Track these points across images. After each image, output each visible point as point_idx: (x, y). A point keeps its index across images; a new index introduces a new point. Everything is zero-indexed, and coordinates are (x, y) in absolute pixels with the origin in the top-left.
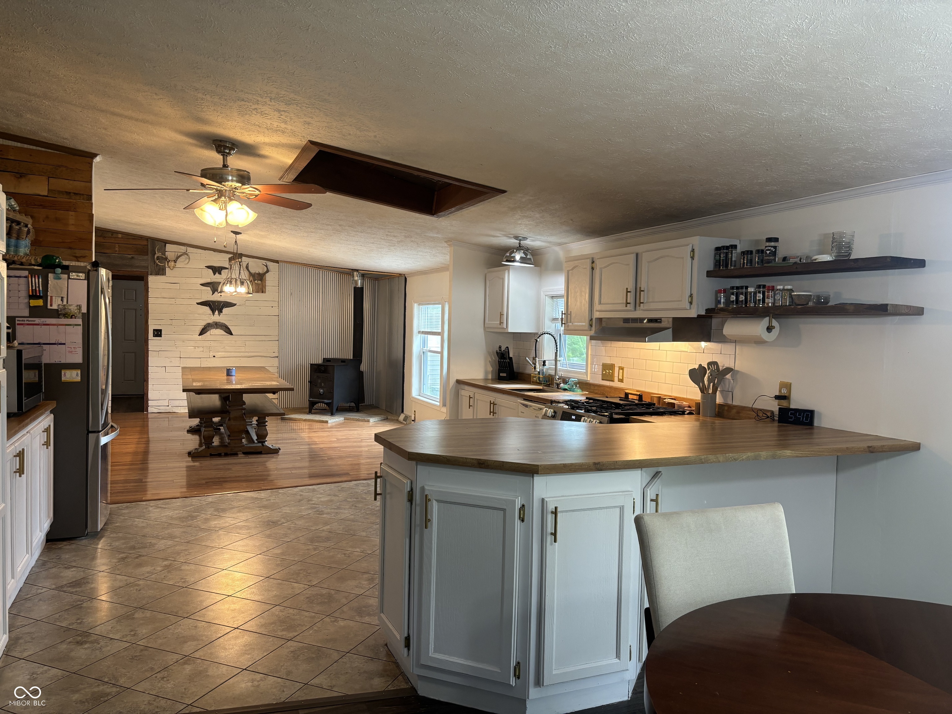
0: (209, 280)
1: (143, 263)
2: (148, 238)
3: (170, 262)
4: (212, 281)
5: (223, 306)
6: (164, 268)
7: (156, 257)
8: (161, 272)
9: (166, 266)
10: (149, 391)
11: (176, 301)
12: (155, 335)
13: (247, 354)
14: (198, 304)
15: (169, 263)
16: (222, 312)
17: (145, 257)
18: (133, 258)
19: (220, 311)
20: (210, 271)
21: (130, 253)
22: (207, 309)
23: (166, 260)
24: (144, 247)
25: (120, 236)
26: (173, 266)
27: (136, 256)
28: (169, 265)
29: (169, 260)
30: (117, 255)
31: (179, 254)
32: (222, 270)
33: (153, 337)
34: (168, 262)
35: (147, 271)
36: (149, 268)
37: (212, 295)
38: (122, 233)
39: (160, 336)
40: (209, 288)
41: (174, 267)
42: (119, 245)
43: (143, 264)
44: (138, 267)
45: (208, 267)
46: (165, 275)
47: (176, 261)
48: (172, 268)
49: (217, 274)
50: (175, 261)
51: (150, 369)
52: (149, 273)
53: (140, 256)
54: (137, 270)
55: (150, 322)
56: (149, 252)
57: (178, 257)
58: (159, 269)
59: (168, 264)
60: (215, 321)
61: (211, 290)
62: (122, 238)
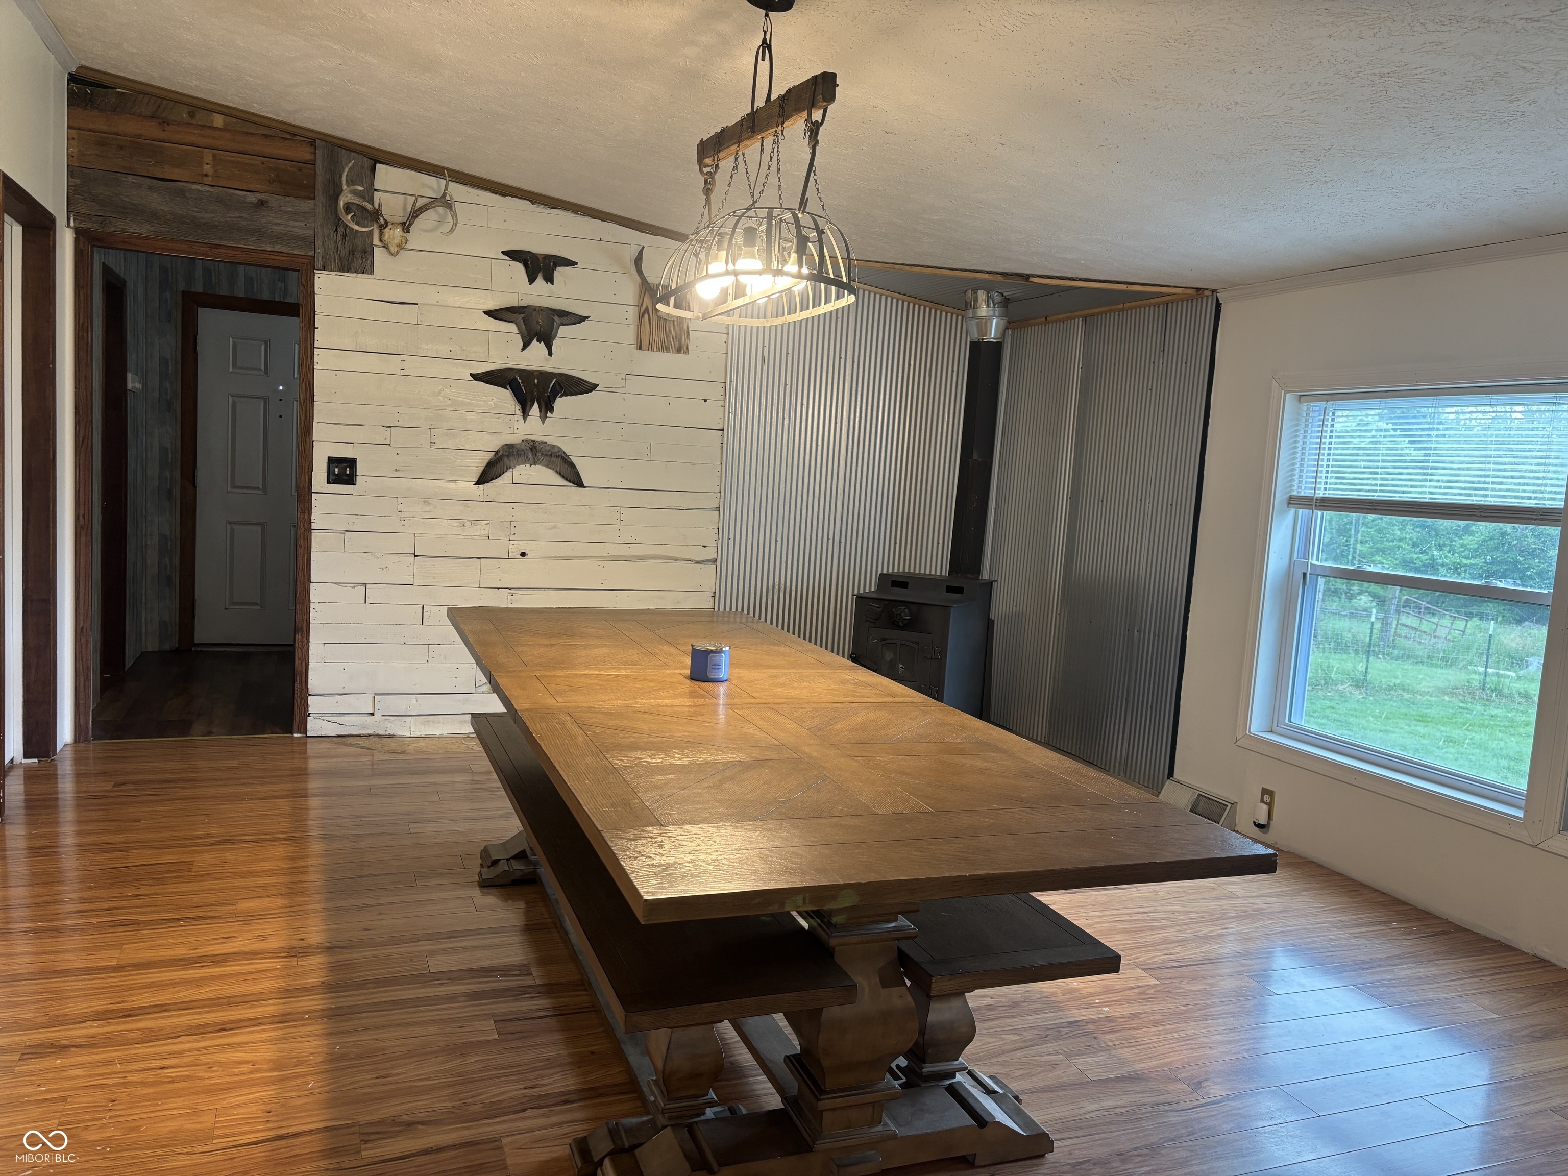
0: (512, 301)
1: (296, 224)
2: (314, 135)
3: (390, 227)
4: (522, 304)
5: (558, 388)
6: (368, 249)
7: (342, 204)
8: (357, 263)
9: (376, 241)
10: (311, 666)
11: (403, 365)
12: (334, 479)
13: (624, 550)
14: (476, 377)
15: (387, 230)
16: (551, 410)
17: (305, 205)
18: (262, 203)
19: (547, 407)
20: (519, 268)
21: (252, 187)
22: (504, 397)
23: (377, 220)
24: (300, 170)
25: (218, 121)
26: (397, 241)
27: (273, 200)
28: (386, 237)
29: (386, 222)
30: (208, 188)
31: (421, 202)
32: (555, 266)
33: (329, 482)
34: (382, 228)
35: (311, 254)
36: (319, 243)
37: (523, 349)
38: (226, 110)
39: (351, 480)
40: (512, 327)
41: (401, 247)
42: (214, 156)
43: (298, 227)
44: (279, 238)
45: (513, 255)
46: (372, 272)
47: (410, 225)
48: (393, 249)
49: (540, 281)
50: (406, 227)
51: (315, 591)
52: (319, 262)
53: (287, 198)
54: (278, 248)
55: (319, 432)
56: (319, 187)
57: (416, 213)
58: (352, 252)
59: (381, 234)
60: (529, 437)
61: (521, 333)
62: (224, 129)
